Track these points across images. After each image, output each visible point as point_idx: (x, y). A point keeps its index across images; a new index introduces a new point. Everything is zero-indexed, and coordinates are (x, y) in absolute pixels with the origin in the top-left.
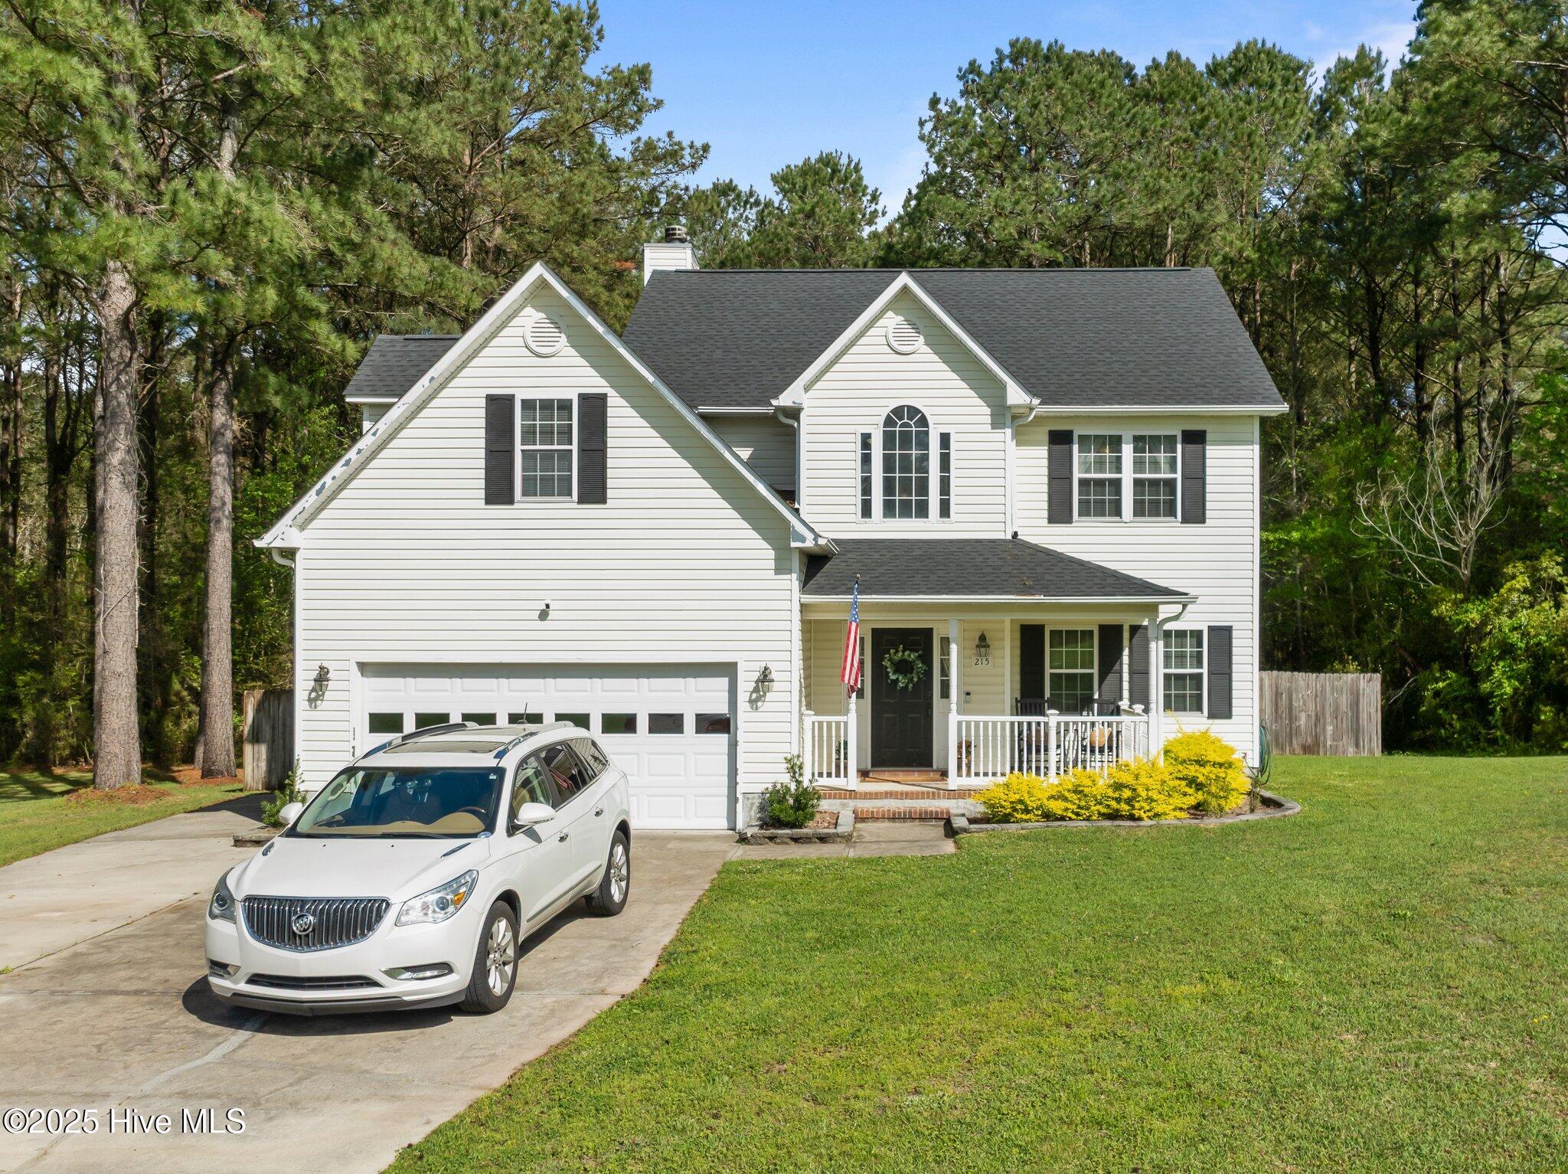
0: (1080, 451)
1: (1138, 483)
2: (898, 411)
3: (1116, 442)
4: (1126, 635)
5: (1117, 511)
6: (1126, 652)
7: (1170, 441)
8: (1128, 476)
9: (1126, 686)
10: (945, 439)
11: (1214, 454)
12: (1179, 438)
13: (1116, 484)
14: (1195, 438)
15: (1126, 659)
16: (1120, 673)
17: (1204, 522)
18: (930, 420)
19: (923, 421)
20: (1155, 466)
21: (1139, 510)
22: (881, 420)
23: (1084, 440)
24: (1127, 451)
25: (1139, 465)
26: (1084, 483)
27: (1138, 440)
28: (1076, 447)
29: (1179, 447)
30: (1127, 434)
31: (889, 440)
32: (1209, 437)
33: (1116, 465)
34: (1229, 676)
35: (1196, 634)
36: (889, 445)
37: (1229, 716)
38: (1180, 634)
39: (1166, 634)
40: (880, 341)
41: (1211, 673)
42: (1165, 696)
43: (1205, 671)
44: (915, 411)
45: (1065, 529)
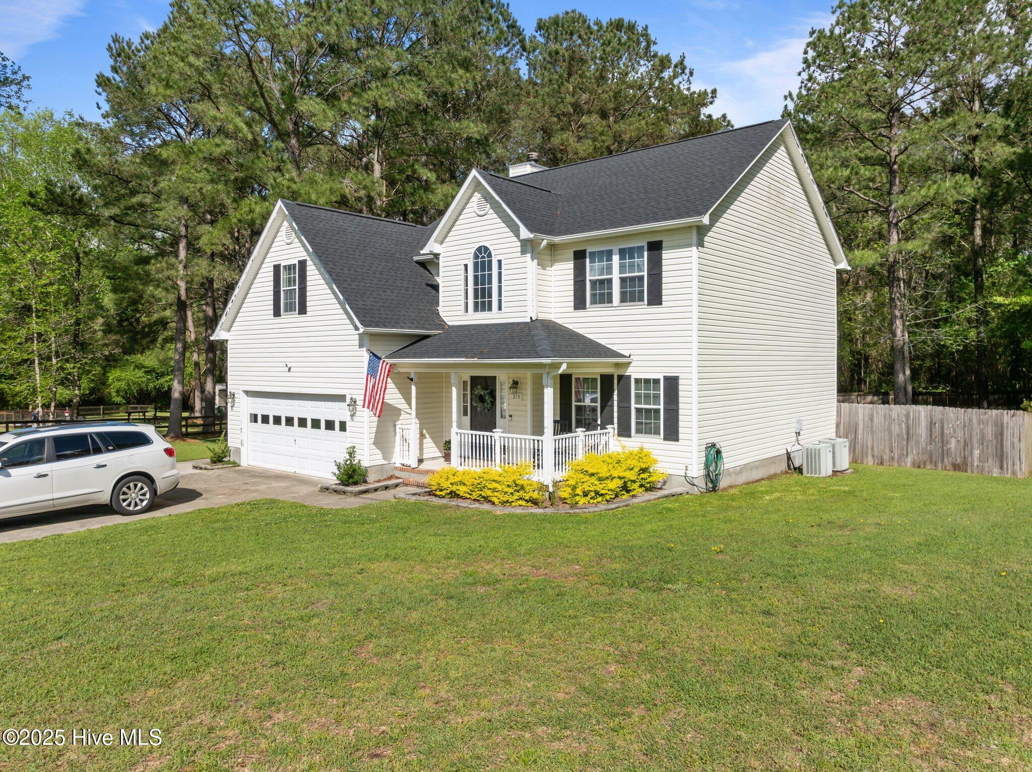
0: (591, 262)
1: (623, 280)
2: (479, 249)
3: (609, 254)
4: (616, 381)
5: (610, 301)
6: (616, 393)
7: (641, 249)
8: (616, 276)
9: (616, 415)
10: (500, 262)
11: (668, 256)
12: (646, 248)
13: (610, 281)
14: (655, 247)
15: (615, 397)
16: (612, 406)
17: (661, 304)
18: (493, 253)
19: (490, 255)
20: (632, 267)
21: (623, 299)
22: (471, 256)
23: (592, 254)
24: (616, 258)
25: (622, 268)
26: (594, 283)
27: (622, 253)
28: (588, 260)
29: (646, 254)
30: (616, 249)
31: (476, 265)
32: (664, 245)
33: (609, 269)
34: (676, 411)
35: (657, 381)
36: (476, 269)
37: (677, 440)
38: (647, 381)
39: (637, 381)
40: (472, 210)
41: (665, 409)
42: (638, 423)
43: (661, 407)
44: (486, 249)
45: (580, 313)
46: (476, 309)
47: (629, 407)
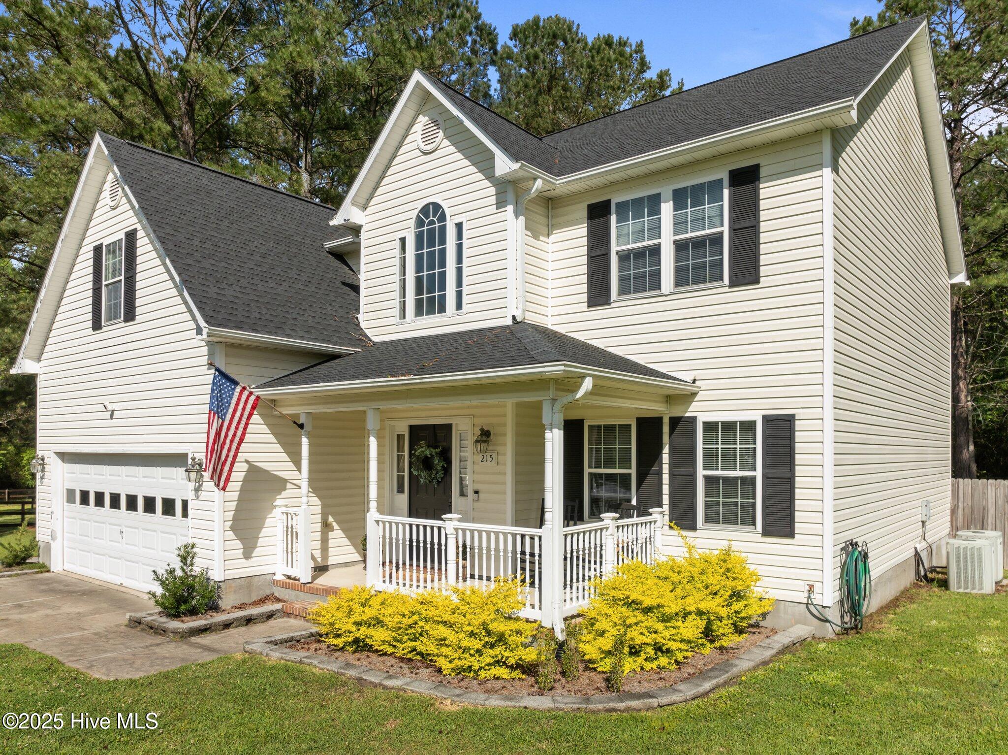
0: (618, 222)
1: (680, 247)
2: (425, 210)
3: (654, 202)
4: (666, 429)
5: (656, 286)
6: (666, 450)
7: (715, 188)
8: (667, 240)
9: (666, 489)
10: (459, 226)
11: (771, 192)
12: (726, 182)
13: (655, 251)
14: (746, 179)
15: (666, 458)
16: (660, 474)
17: (757, 282)
18: (448, 213)
19: (443, 218)
20: (699, 222)
21: (681, 281)
22: (412, 223)
23: (623, 208)
24: (667, 209)
25: (679, 225)
26: (624, 257)
27: (680, 198)
28: (613, 218)
29: (726, 192)
30: (667, 191)
31: (419, 238)
32: (763, 172)
33: (656, 230)
34: (789, 481)
35: (749, 426)
36: (419, 245)
37: (791, 535)
38: (729, 427)
39: (710, 427)
40: (414, 146)
41: (765, 477)
42: (708, 505)
43: (759, 474)
44: (437, 207)
45: (601, 312)
46: (419, 312)
47: (693, 476)
